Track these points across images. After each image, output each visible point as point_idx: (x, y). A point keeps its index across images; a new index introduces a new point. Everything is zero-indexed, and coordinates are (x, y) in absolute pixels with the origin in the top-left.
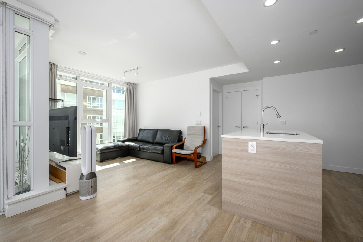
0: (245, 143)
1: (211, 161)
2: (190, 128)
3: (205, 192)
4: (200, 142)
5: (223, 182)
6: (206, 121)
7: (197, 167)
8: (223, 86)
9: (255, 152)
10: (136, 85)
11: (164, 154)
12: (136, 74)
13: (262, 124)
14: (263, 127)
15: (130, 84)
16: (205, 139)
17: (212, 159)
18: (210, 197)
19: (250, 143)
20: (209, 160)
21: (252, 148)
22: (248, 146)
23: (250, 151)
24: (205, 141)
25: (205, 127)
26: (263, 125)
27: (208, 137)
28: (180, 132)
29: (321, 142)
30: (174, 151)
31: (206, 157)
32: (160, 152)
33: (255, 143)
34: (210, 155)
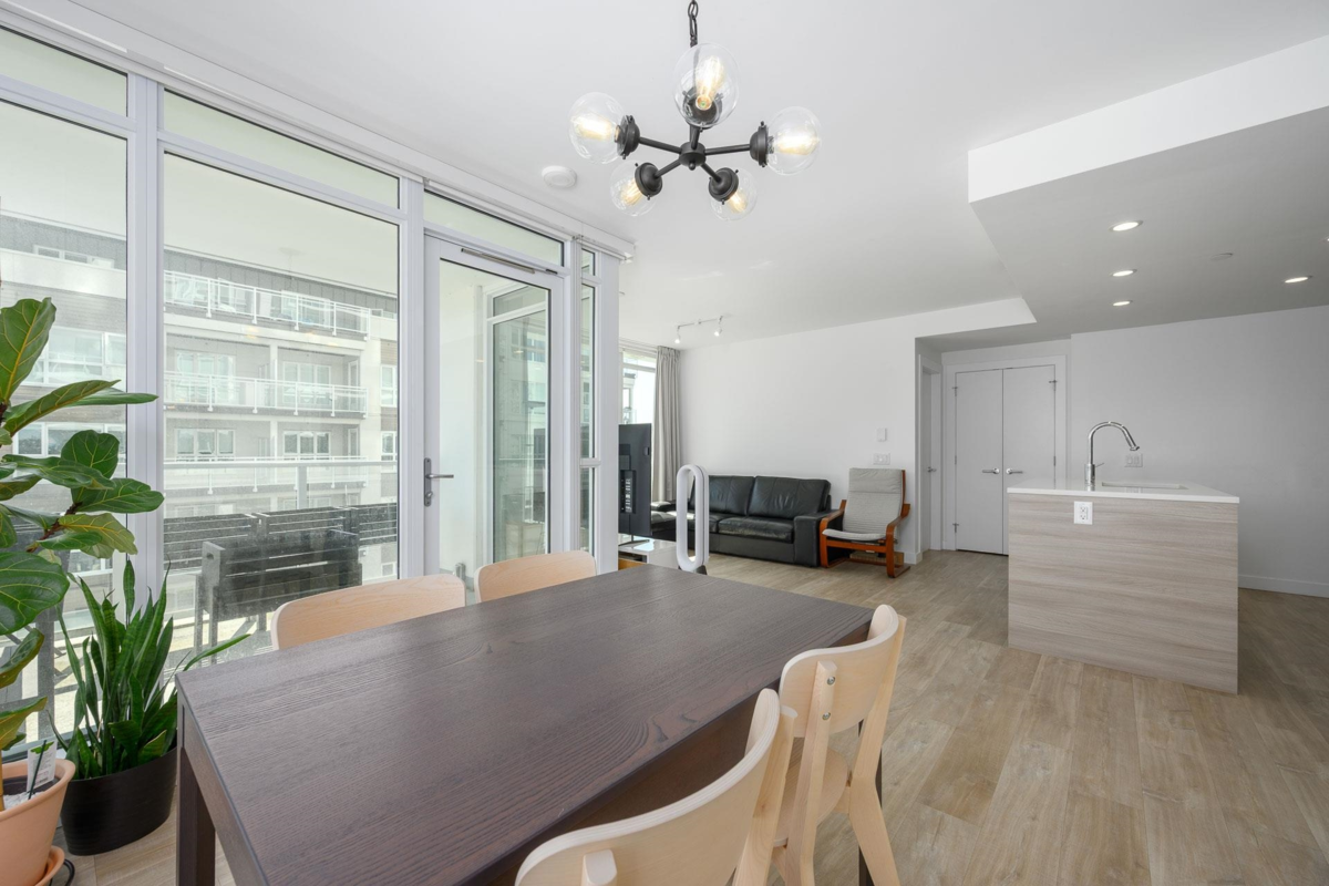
0: (1066, 505)
1: (918, 565)
2: (857, 474)
3: (948, 619)
4: (893, 514)
5: (1012, 588)
6: (903, 455)
7: (891, 575)
8: (943, 354)
9: (1089, 521)
10: (679, 352)
11: (796, 541)
12: (717, 334)
13: (1090, 465)
14: (1093, 474)
15: (666, 351)
16: (906, 502)
17: (921, 559)
18: (967, 629)
19: (1077, 505)
20: (915, 563)
21: (1083, 514)
22: (1072, 511)
23: (1078, 520)
24: (905, 510)
25: (904, 472)
26: (1093, 467)
27: (911, 500)
28: (824, 486)
29: (1236, 500)
30: (827, 532)
31: (906, 553)
32: (783, 536)
33: (1088, 505)
34: (917, 550)
